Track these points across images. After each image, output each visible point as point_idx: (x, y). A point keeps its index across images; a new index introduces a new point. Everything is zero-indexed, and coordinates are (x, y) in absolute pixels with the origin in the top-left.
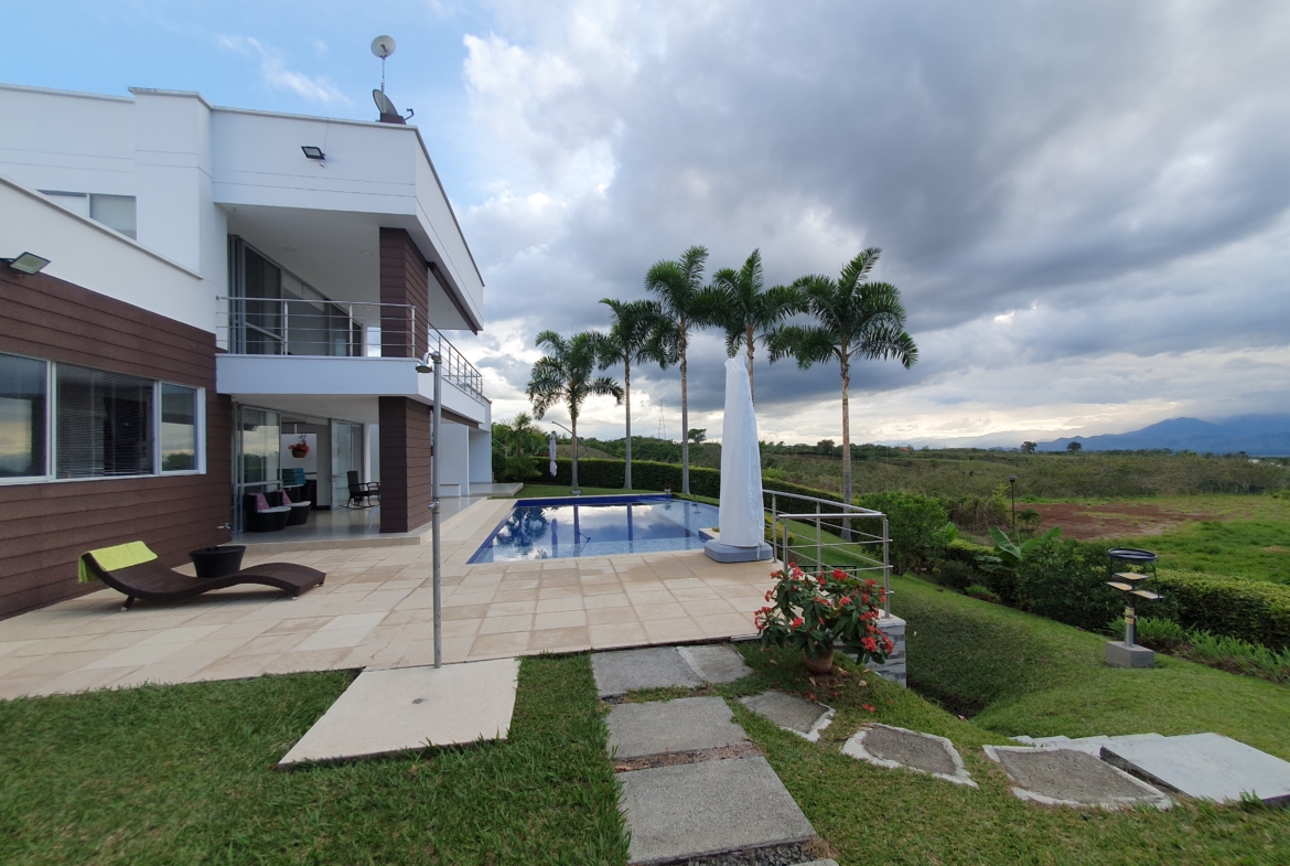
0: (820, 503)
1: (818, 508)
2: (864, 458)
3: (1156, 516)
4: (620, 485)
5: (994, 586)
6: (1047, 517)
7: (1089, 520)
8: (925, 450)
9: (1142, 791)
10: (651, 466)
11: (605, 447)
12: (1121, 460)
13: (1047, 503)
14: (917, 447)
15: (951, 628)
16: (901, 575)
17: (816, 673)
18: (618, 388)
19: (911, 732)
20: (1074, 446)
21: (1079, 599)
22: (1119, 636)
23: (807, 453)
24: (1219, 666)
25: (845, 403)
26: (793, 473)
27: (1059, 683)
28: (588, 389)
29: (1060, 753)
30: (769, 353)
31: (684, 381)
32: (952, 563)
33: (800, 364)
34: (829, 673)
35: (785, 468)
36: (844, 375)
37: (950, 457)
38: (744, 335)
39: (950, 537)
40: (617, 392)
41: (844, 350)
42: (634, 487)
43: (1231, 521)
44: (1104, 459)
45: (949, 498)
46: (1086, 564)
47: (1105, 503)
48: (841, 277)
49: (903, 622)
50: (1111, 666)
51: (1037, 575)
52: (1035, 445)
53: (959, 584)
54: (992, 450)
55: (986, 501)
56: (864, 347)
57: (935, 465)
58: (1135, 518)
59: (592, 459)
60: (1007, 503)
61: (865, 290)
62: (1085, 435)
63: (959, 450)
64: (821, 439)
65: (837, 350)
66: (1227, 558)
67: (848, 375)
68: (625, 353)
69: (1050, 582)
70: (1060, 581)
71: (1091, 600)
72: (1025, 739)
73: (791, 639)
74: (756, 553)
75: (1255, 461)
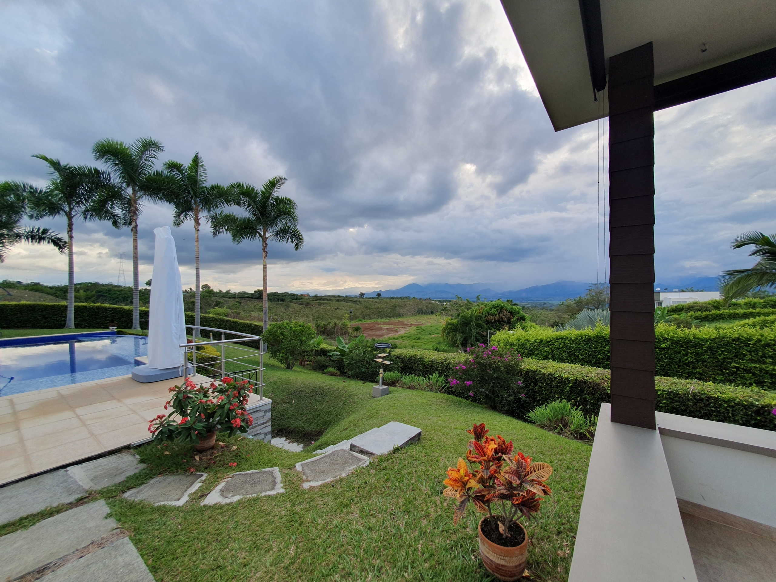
0: (225, 333)
1: (223, 336)
2: (283, 300)
3: (403, 325)
4: (62, 325)
5: (338, 367)
6: (366, 329)
7: (381, 329)
8: (316, 296)
9: (360, 460)
10: (98, 308)
11: (53, 291)
12: (394, 301)
13: (367, 321)
14: (312, 295)
15: (312, 394)
16: (291, 369)
17: (200, 451)
18: (59, 239)
19: (256, 471)
20: (379, 295)
21: (368, 368)
22: (377, 382)
23: (247, 297)
24: (409, 388)
25: (265, 267)
26: (234, 311)
27: (353, 412)
28: (18, 236)
29: (333, 454)
30: (212, 230)
31: (135, 241)
32: (319, 358)
33: (234, 239)
34: (213, 448)
35: (230, 308)
36: (264, 250)
37: (328, 300)
38: (191, 213)
39: (318, 344)
40: (58, 243)
41: (265, 234)
42: (78, 326)
43: (425, 326)
44: (389, 301)
45: (323, 322)
46: (371, 351)
47: (388, 321)
48: (263, 189)
49: (270, 401)
50: (374, 397)
51: (352, 359)
52: (364, 294)
53: (320, 368)
54: (347, 297)
55: (340, 323)
56: (277, 234)
57: (320, 304)
58: (396, 327)
59: (23, 302)
60: (348, 323)
61: (277, 200)
62: (383, 290)
63: (332, 296)
64: (256, 289)
65: (260, 235)
66: (423, 341)
67: (267, 250)
68: (67, 209)
69: (357, 361)
70: (361, 361)
71: (372, 367)
72: (319, 451)
73: (180, 433)
74: (179, 371)
75: (433, 301)
